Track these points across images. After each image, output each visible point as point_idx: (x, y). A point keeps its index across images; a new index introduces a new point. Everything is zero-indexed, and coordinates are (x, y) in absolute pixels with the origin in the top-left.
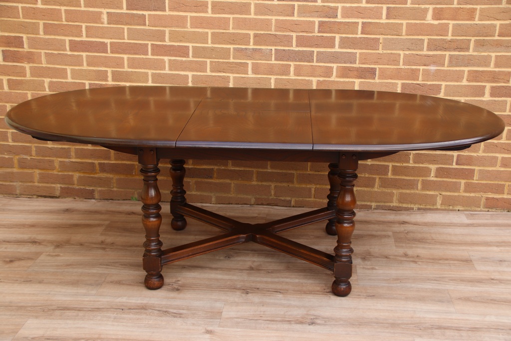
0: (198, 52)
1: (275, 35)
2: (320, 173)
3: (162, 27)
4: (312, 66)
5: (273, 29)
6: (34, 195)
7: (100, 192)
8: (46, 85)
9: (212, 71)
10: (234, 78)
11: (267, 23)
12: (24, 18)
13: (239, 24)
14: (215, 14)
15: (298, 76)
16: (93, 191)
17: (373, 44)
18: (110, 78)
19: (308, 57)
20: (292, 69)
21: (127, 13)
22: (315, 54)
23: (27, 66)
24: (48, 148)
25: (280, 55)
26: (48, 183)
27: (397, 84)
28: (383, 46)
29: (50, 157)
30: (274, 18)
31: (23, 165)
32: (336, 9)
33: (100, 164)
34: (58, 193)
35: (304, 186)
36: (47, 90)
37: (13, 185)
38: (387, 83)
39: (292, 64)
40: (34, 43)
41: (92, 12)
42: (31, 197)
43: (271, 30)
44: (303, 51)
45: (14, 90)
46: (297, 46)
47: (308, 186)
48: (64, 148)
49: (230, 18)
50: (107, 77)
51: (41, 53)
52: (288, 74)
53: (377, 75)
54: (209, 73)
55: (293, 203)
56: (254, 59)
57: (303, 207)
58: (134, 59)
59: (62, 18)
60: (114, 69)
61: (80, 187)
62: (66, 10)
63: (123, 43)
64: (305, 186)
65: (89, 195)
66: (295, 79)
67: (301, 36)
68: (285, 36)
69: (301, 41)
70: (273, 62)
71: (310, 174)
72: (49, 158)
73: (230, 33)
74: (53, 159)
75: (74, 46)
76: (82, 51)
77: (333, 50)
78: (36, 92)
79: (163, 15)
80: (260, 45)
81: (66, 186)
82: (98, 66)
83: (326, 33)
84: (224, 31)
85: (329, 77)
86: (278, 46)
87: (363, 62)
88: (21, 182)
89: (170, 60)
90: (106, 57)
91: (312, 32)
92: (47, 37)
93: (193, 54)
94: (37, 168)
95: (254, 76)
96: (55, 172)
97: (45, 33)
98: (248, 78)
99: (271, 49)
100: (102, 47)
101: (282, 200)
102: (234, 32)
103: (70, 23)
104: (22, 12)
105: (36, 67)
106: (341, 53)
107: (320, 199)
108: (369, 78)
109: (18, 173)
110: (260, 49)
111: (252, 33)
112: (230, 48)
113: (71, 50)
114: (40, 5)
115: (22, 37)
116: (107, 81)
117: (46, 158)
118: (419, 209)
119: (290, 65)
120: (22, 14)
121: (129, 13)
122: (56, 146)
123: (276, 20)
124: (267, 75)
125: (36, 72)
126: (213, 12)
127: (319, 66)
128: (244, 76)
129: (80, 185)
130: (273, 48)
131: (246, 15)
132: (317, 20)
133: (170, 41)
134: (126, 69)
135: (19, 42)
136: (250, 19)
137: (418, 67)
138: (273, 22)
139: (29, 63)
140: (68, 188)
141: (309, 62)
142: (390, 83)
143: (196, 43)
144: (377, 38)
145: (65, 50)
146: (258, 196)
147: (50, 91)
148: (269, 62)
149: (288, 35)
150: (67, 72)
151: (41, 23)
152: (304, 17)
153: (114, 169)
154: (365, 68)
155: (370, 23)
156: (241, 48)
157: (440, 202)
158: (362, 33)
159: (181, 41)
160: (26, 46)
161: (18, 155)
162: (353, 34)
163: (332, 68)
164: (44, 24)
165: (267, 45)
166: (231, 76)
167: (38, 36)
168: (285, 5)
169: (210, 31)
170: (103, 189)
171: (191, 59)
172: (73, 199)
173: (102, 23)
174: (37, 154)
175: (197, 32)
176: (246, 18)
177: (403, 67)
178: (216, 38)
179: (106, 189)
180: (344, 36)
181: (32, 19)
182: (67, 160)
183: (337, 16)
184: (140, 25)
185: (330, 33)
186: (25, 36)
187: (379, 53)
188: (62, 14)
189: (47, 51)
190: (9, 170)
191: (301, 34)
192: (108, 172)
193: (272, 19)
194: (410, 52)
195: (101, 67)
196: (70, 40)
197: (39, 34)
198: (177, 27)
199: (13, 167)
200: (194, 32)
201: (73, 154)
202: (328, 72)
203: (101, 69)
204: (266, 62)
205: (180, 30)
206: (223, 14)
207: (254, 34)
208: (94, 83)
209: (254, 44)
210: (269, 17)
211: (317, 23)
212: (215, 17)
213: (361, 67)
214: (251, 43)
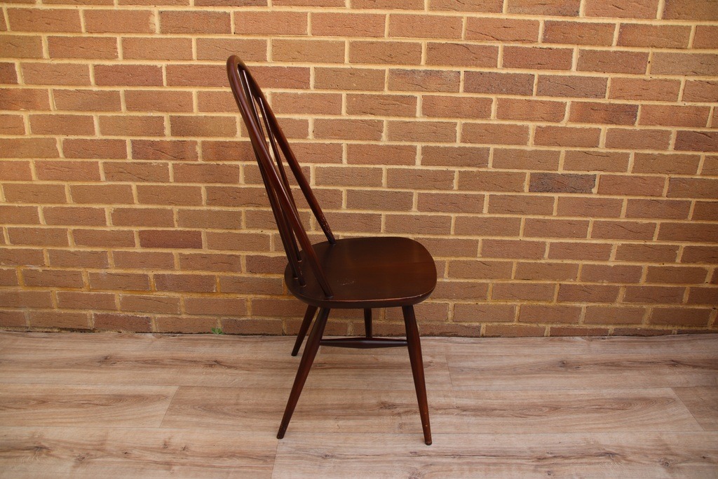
0: (325, 78)
1: (466, 47)
2: (530, 282)
3: (259, 34)
4: (530, 101)
5: (463, 35)
6: (54, 327)
7: (160, 320)
8: (59, 147)
9: (349, 112)
10: (391, 123)
11: (451, 26)
12: (13, 29)
13: (402, 26)
14: (358, 8)
15: (504, 119)
16: (148, 320)
17: (634, 63)
18: (167, 131)
19: (523, 86)
20: (494, 107)
21: (195, 12)
22: (536, 81)
23: (25, 115)
24: (69, 252)
25: (474, 83)
26: (74, 308)
27: (670, 133)
28: (652, 67)
29: (73, 267)
30: (465, 15)
31: (31, 280)
33: (157, 277)
34: (91, 324)
35: (502, 303)
36: (61, 155)
37: (19, 313)
38: (654, 131)
39: (493, 97)
40: (33, 73)
41: (133, 12)
42: (49, 330)
43: (459, 37)
44: (515, 75)
45: (6, 157)
46: (505, 66)
47: (509, 304)
48: (96, 253)
49: (385, 16)
50: (163, 128)
51: (47, 90)
52: (486, 115)
53: (638, 118)
54: (344, 116)
55: (483, 331)
56: (427, 90)
57: (499, 336)
58: (209, 94)
59: (80, 27)
60: (173, 114)
61: (126, 313)
62: (86, 12)
63: (190, 66)
64: (505, 303)
65: (142, 327)
66: (498, 125)
67: (513, 47)
68: (485, 47)
69: (512, 58)
70: (461, 94)
71: (513, 284)
72: (72, 269)
73: (385, 43)
74: (79, 270)
75: (104, 75)
76: (118, 85)
77: (567, 74)
78: (44, 160)
79: (262, 13)
80: (439, 65)
81: (105, 313)
82: (146, 109)
83: (558, 42)
84: (374, 40)
85: (558, 121)
86: (471, 66)
87: (618, 94)
88: (32, 307)
89: (274, 95)
90: (159, 93)
91: (531, 42)
92: (56, 62)
93: (316, 82)
94: (55, 286)
95: (426, 120)
96: (84, 291)
97: (52, 56)
98: (415, 123)
99: (459, 72)
100: (152, 76)
101: (466, 327)
102: (392, 40)
103: (95, 35)
104: (10, 19)
105: (39, 115)
106: (581, 78)
107: (526, 322)
108: (625, 124)
109: (24, 293)
110: (438, 72)
112: (384, 71)
113: (98, 84)
114: (39, 5)
115: (13, 65)
116: (164, 135)
117: (68, 269)
118: (680, 332)
119: (491, 101)
120: (10, 22)
121: (200, 12)
122: (82, 250)
123: (469, 19)
124: (450, 117)
125: (41, 125)
126: (354, 5)
127: (541, 102)
128: (407, 120)
129: (127, 311)
130: (462, 70)
131: (414, 9)
132: (542, 19)
133: (275, 59)
134: (196, 113)
135: (6, 73)
136: (422, 17)
137: (707, 104)
138: (464, 21)
139: (27, 109)
140: (107, 316)
141: (525, 94)
142: (658, 131)
143: (323, 61)
144: (644, 53)
145: (88, 84)
146: (425, 323)
147: (66, 157)
148: (453, 95)
149: (490, 47)
150: (93, 123)
151: (44, 37)
152: (519, 13)
153: (180, 284)
154: (619, 106)
155: (634, 26)
156: (404, 70)
157: (713, 320)
158: (619, 44)
159: (294, 60)
160: (20, 80)
161: (22, 264)
162: (603, 46)
163: (563, 105)
164: (50, 38)
165: (452, 65)
166: (385, 119)
167: (41, 61)
169: (347, 41)
170: (164, 316)
171: (312, 91)
172: (116, 333)
173: (152, 32)
174: (53, 264)
175: (323, 41)
176: (414, 16)
177: (682, 104)
178: (359, 52)
179: (170, 316)
180: (587, 48)
181: (28, 31)
182: (102, 271)
183: (578, 12)
184: (221, 33)
185: (564, 43)
186: (17, 62)
187: (644, 80)
188: (79, 19)
189: (57, 88)
190: (11, 289)
191: (512, 44)
192: (170, 291)
193: (462, 17)
194: (697, 78)
195: (151, 110)
196: (95, 66)
197: (41, 58)
198: (288, 33)
199: (16, 285)
200: (319, 42)
201: (110, 261)
202: (556, 112)
203: (152, 114)
204: (449, 95)
205: (293, 39)
206: (373, 8)
207: (429, 44)
208: (140, 140)
209: (428, 63)
210: (458, 14)
211: (542, 26)
212: (357, 15)
213: (613, 104)
214: (423, 62)
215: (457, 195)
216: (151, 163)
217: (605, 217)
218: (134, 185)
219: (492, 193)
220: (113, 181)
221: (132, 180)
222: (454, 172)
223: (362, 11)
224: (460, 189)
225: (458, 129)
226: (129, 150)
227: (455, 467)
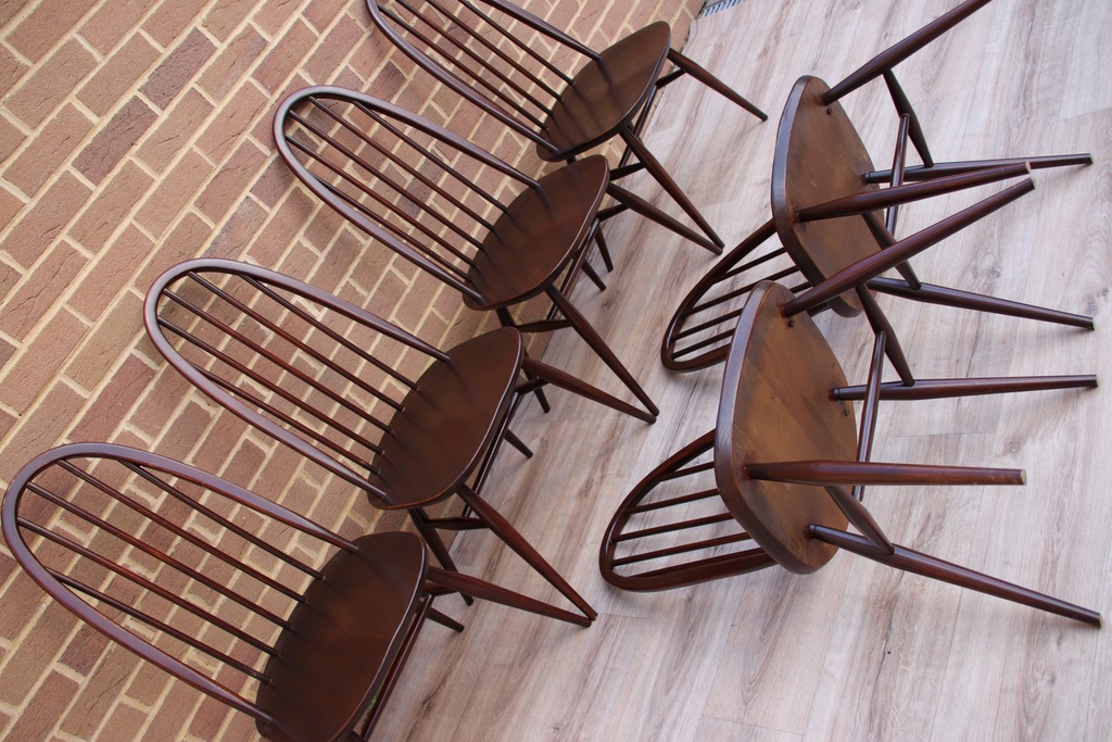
1: (225, 170)
3: (45, 385)
4: (322, 153)
5: (211, 163)
11: (192, 165)
13: (156, 216)
14: (101, 248)
17: (349, 32)
22: (306, 131)
25: (269, 192)
28: (361, 22)
30: (191, 143)
32: (250, 30)
39: (296, 184)
43: (211, 169)
46: (271, 149)
49: (131, 226)
52: (310, 205)
53: (401, 70)
56: (244, 244)
67: (257, 126)
68: (238, 152)
70: (273, 213)
73: (163, 249)
79: (21, 361)
80: (225, 212)
83: (281, 81)
84: (150, 258)
86: (248, 181)
87: (367, 69)
89: (134, 421)
91: (264, 105)
93: (152, 361)
99: (248, 197)
102: (164, 239)
108: (401, 84)
110: (232, 218)
111: (190, 208)
119: (299, 189)
123: (198, 143)
124: (289, 243)
126: (95, 249)
130: (247, 192)
131: (147, 189)
132: (247, 77)
133: (91, 388)
134: (88, 539)
136: (161, 188)
138: (197, 150)
144: (344, 17)
148: (267, 222)
149: (242, 147)
152: (227, 92)
154: (379, 78)
158: (320, 31)
159: (108, 365)
162: (313, 45)
165: (235, 199)
168: (181, 103)
169: (130, 288)
175: (111, 315)
176: (154, 195)
180: (305, 60)
183: (264, 40)
184: (6, 433)
185: (286, 76)
191: (254, 124)
193: (191, 149)
198: (71, 348)
200: (107, 320)
204: (264, 226)
205: (81, 348)
206: (113, 230)
207: (196, 204)
208: (69, 647)
209: (217, 222)
210: (184, 151)
211: (254, 82)
212: (108, 253)
213: (375, 81)
214: (212, 225)
215: (373, 298)
216: (110, 652)
217: (477, 172)
218: (122, 698)
219: (392, 261)
220: (96, 728)
221: (114, 696)
222: (348, 282)
223: (108, 246)
224: (369, 290)
225: (307, 244)
226: (70, 673)
227: (695, 423)
